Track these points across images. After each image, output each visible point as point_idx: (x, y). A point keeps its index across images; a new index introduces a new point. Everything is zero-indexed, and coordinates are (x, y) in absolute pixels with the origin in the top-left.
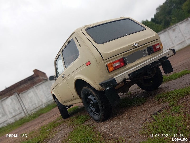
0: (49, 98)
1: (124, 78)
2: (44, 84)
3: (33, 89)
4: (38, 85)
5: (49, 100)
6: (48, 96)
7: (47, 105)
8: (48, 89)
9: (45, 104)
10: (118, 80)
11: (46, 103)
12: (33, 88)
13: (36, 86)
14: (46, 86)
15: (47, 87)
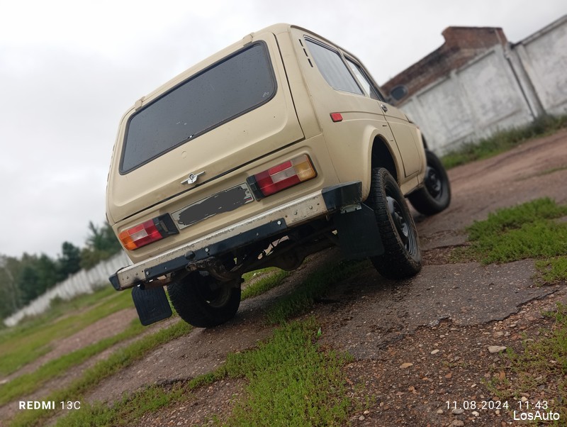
0: (455, 132)
1: (135, 276)
2: (440, 88)
3: (410, 104)
4: (424, 93)
5: (455, 139)
6: (451, 126)
7: (446, 153)
8: (451, 104)
9: (441, 147)
10: (125, 279)
11: (445, 147)
12: (411, 100)
13: (418, 97)
14: (446, 95)
15: (450, 97)
